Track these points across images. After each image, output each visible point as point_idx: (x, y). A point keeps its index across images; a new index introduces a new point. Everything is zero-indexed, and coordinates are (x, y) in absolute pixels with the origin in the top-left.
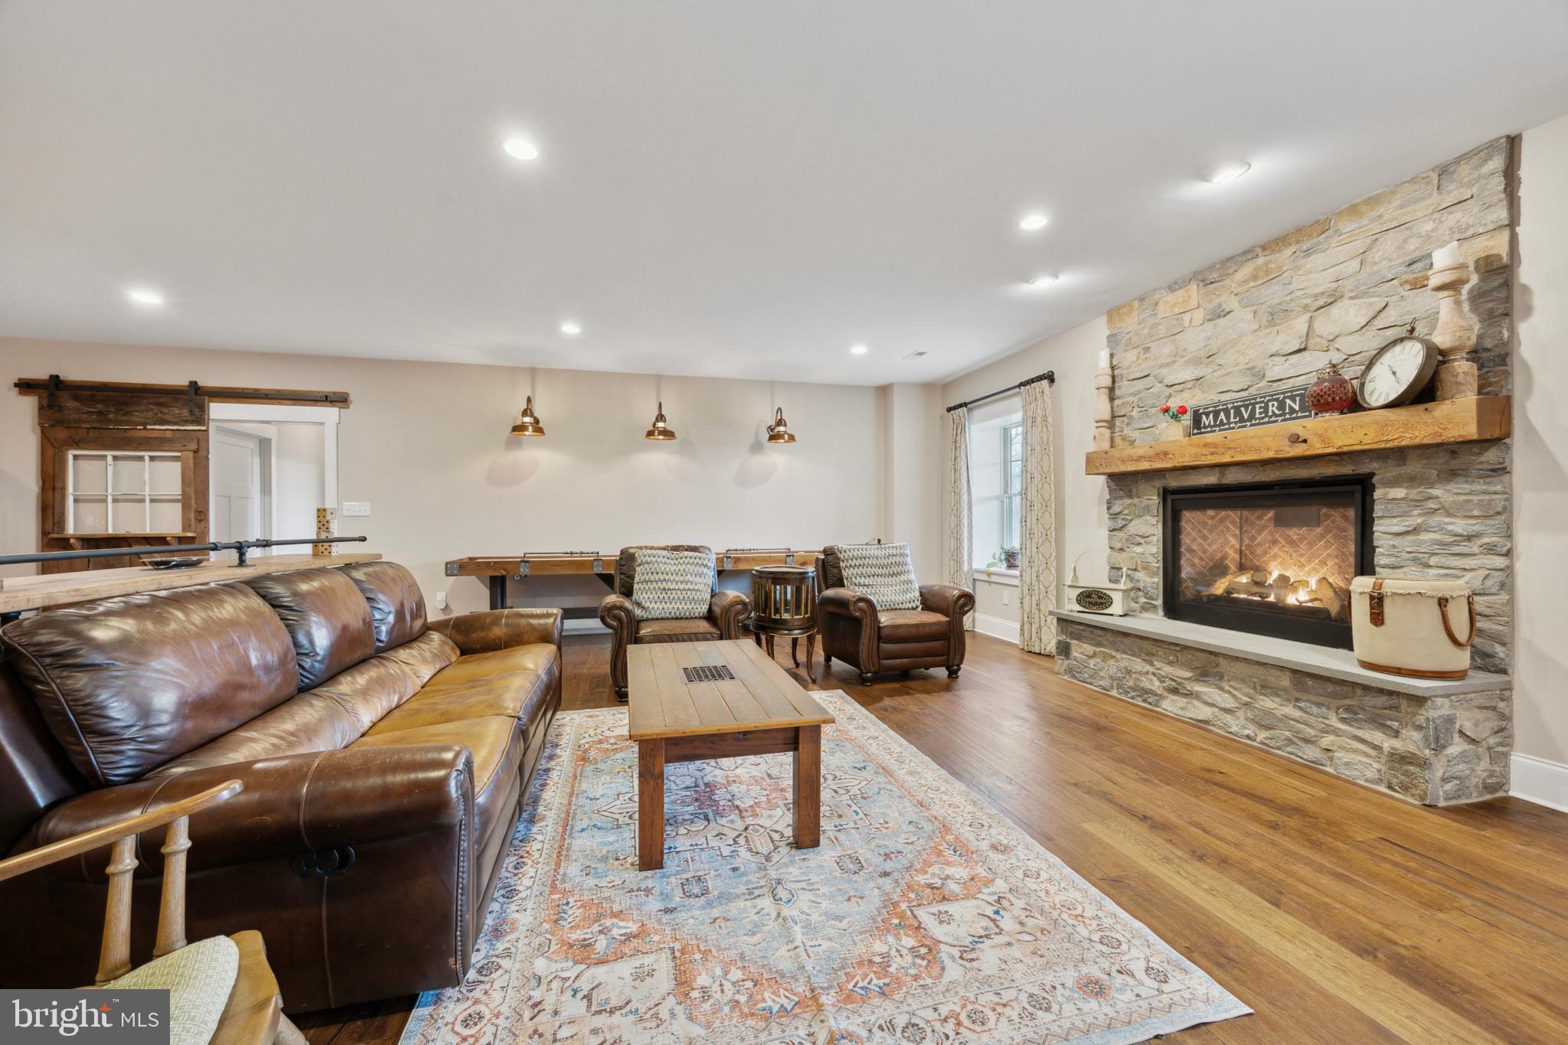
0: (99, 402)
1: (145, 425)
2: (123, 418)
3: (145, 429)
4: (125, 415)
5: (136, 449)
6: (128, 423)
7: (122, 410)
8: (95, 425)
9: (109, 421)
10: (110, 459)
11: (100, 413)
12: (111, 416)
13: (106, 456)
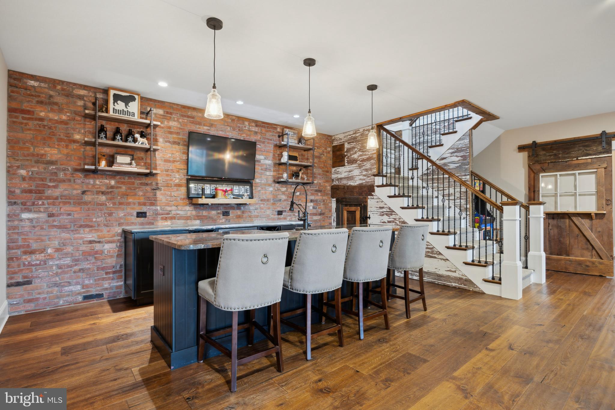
0: (554, 150)
1: (577, 158)
2: (566, 156)
3: (577, 159)
4: (567, 154)
5: (573, 170)
6: (568, 157)
7: (565, 152)
8: (552, 161)
9: (559, 158)
10: (558, 176)
11: (555, 155)
12: (560, 155)
13: (557, 175)
